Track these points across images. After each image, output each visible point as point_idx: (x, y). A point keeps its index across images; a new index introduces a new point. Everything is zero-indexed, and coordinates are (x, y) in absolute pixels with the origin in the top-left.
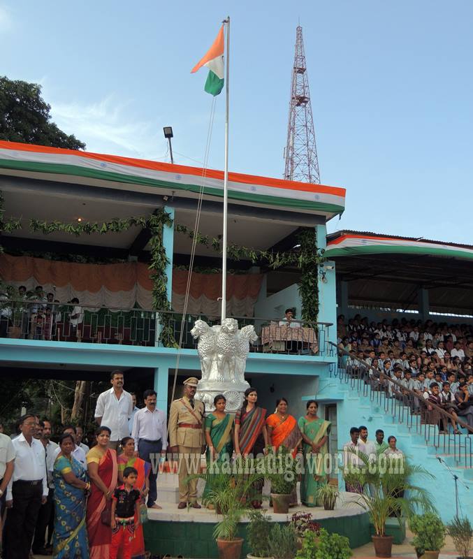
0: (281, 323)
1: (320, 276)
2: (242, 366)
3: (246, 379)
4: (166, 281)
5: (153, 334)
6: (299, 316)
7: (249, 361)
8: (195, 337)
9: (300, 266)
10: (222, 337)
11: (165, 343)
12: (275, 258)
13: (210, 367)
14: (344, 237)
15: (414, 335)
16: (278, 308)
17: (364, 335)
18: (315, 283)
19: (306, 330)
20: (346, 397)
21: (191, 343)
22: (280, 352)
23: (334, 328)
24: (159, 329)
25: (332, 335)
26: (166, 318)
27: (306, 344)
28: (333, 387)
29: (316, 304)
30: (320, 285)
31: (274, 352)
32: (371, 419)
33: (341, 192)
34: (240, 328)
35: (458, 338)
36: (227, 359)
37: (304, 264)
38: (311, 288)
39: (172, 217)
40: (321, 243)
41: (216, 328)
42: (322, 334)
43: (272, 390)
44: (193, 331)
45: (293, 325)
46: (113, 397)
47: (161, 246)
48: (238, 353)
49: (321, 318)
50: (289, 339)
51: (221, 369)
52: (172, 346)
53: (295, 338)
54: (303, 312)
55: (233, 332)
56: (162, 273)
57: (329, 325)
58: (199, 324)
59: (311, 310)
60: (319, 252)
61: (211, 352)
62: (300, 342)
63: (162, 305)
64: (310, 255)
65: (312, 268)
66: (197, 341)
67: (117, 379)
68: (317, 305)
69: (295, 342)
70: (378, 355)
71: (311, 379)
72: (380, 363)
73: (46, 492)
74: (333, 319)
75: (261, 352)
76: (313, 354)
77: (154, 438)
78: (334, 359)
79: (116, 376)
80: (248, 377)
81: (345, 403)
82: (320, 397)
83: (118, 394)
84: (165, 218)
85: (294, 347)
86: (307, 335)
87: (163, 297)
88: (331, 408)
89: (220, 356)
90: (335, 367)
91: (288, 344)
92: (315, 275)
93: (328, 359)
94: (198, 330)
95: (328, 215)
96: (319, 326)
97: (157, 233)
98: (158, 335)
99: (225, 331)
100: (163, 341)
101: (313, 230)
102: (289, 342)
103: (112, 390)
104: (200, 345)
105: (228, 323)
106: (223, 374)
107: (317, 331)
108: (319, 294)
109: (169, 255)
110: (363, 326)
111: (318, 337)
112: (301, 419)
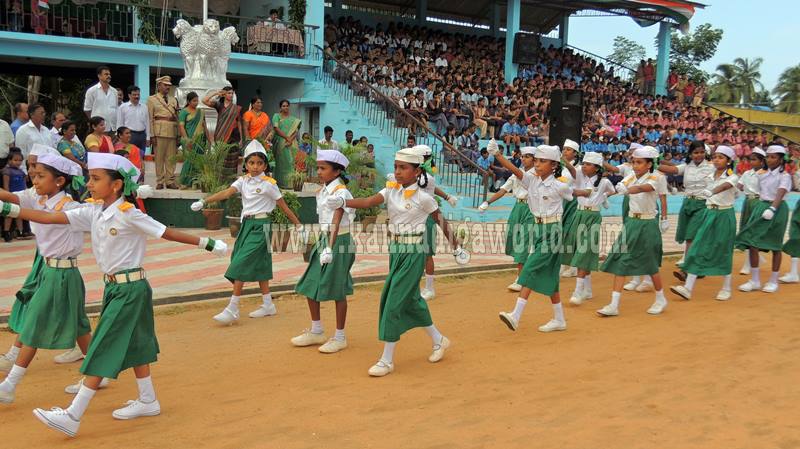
0: (266, 23)
2: (223, 65)
3: (227, 79)
5: (131, 29)
6: (286, 17)
7: (231, 62)
8: (178, 37)
10: (205, 38)
11: (145, 39)
13: (192, 66)
15: (405, 42)
16: (265, 6)
17: (353, 40)
19: (292, 31)
20: (327, 101)
21: (173, 41)
22: (265, 54)
23: (320, 32)
24: (137, 24)
25: (318, 38)
26: (144, 12)
27: (291, 47)
28: (318, 90)
29: (303, 5)
31: (260, 53)
34: (221, 29)
35: (448, 48)
36: (210, 60)
41: (198, 28)
42: (308, 36)
44: (175, 30)
45: (278, 26)
46: (101, 93)
48: (220, 53)
49: (308, 20)
50: (274, 41)
51: (203, 69)
52: (152, 42)
53: (279, 41)
54: (290, 12)
55: (215, 33)
57: (315, 28)
58: (181, 24)
59: (298, 11)
61: (194, 52)
62: (286, 45)
66: (180, 40)
67: (105, 74)
68: (304, 7)
69: (279, 45)
70: (365, 60)
71: (297, 82)
72: (365, 69)
74: (320, 22)
75: (245, 52)
76: (299, 57)
77: (139, 128)
78: (320, 63)
79: (104, 71)
80: (230, 77)
81: (327, 106)
82: (303, 100)
83: (105, 89)
85: (279, 49)
86: (294, 37)
88: (314, 111)
89: (203, 56)
90: (320, 71)
91: (274, 46)
93: (313, 63)
94: (179, 30)
96: (306, 28)
98: (136, 31)
99: (206, 31)
100: (143, 37)
102: (274, 44)
103: (99, 85)
104: (182, 44)
105: (211, 24)
106: (205, 74)
107: (303, 34)
110: (354, 30)
111: (304, 40)
112: (276, 116)
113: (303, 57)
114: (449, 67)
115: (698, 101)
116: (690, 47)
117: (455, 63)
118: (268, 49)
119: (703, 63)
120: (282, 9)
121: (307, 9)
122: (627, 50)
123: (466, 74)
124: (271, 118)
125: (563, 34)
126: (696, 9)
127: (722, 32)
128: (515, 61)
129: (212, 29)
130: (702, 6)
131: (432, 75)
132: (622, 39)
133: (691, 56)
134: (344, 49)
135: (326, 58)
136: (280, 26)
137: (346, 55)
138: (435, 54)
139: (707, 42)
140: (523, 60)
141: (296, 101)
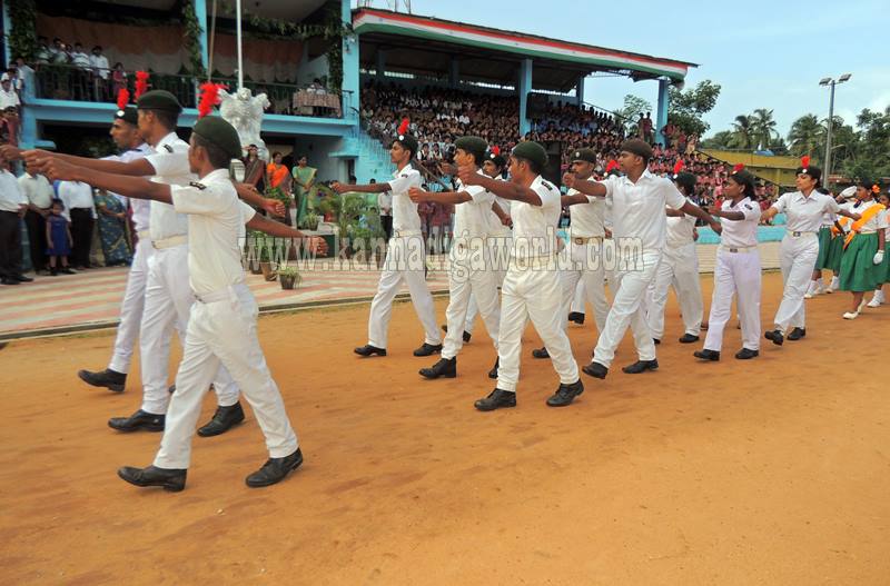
0: (309, 90)
1: (344, 48)
2: (257, 126)
3: (262, 138)
4: (201, 48)
5: (193, 98)
9: (326, 37)
10: (238, 104)
12: (302, 29)
14: (364, 13)
16: (310, 75)
17: (389, 102)
18: (341, 55)
19: (331, 96)
20: (360, 154)
22: (308, 116)
23: (356, 95)
25: (353, 101)
27: (330, 108)
28: (353, 146)
29: (341, 73)
30: (344, 56)
31: (303, 115)
32: (376, 171)
34: (253, 96)
35: (472, 107)
37: (329, 35)
38: (336, 58)
40: (346, 18)
41: (234, 96)
42: (344, 99)
43: (311, 147)
45: (319, 92)
47: (194, 15)
48: (254, 116)
49: (345, 86)
50: (315, 105)
53: (320, 105)
54: (330, 80)
55: (248, 100)
56: (197, 41)
57: (351, 92)
58: (221, 93)
59: (337, 78)
60: (344, 25)
62: (325, 108)
63: (200, 71)
64: (335, 28)
65: (337, 41)
68: (342, 75)
69: (320, 108)
71: (338, 138)
72: (393, 126)
73: (95, 216)
74: (356, 87)
75: (292, 114)
76: (337, 118)
78: (356, 123)
80: (263, 135)
81: (360, 159)
82: (342, 154)
85: (320, 111)
86: (332, 101)
87: (199, 63)
88: (350, 162)
90: (356, 129)
91: (315, 108)
92: (340, 47)
93: (349, 122)
94: (220, 97)
96: (344, 93)
98: (197, 99)
99: (240, 98)
104: (222, 109)
105: (242, 91)
107: (341, 98)
108: (344, 66)
109: (203, 23)
111: (341, 103)
112: (294, 169)
113: (340, 118)
114: (471, 122)
115: (691, 148)
116: (693, 101)
117: (476, 120)
118: (311, 111)
119: (704, 114)
120: (325, 77)
121: (344, 77)
122: (636, 106)
123: (483, 128)
124: (290, 170)
125: (579, 93)
126: (689, 68)
127: (720, 87)
128: (528, 117)
129: (244, 96)
130: (696, 66)
131: (454, 131)
132: (630, 96)
133: (694, 109)
134: (379, 110)
135: (362, 119)
136: (321, 92)
137: (380, 115)
138: (458, 114)
139: (706, 97)
141: (336, 154)
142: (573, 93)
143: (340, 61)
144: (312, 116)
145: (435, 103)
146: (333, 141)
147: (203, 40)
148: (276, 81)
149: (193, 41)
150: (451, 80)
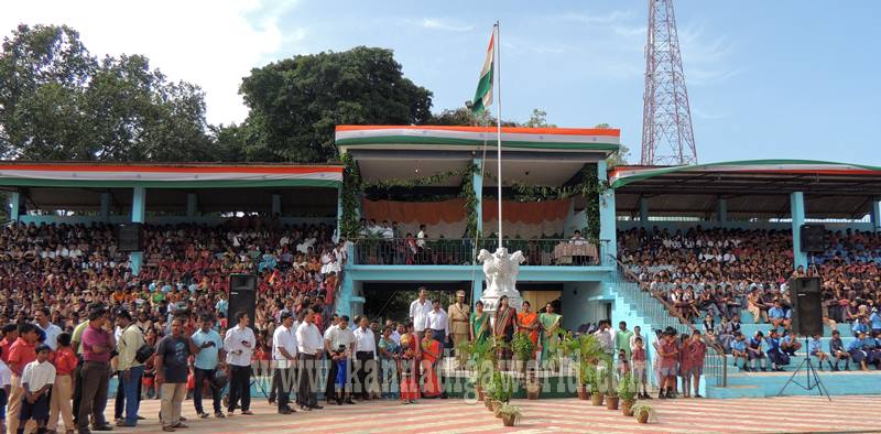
0: (570, 242)
1: (601, 202)
4: (477, 215)
9: (584, 195)
10: (497, 260)
12: (562, 191)
13: (491, 280)
18: (598, 208)
20: (617, 298)
22: (568, 265)
23: (613, 244)
25: (610, 247)
27: (588, 257)
28: (610, 291)
29: (598, 225)
30: (601, 209)
31: (563, 265)
33: (616, 133)
36: (502, 276)
37: (586, 193)
38: (594, 212)
39: (479, 167)
40: (602, 176)
41: (495, 254)
42: (602, 247)
44: (480, 256)
47: (472, 189)
48: (510, 270)
49: (602, 236)
50: (574, 254)
51: (498, 283)
53: (579, 254)
54: (589, 231)
55: (505, 257)
56: (473, 210)
57: (608, 241)
58: (484, 252)
59: (595, 231)
60: (600, 182)
61: (491, 271)
62: (583, 256)
64: (592, 186)
65: (595, 197)
67: (423, 292)
69: (579, 257)
71: (596, 284)
74: (613, 236)
75: (553, 264)
76: (595, 265)
78: (613, 268)
82: (600, 298)
83: (423, 302)
84: (474, 168)
85: (579, 260)
86: (591, 251)
88: (609, 305)
89: (497, 274)
90: (615, 275)
91: (574, 257)
92: (597, 202)
93: (607, 268)
95: (608, 152)
96: (601, 242)
97: (469, 181)
99: (499, 257)
101: (596, 164)
103: (419, 299)
104: (484, 265)
105: (503, 250)
106: (500, 285)
107: (598, 247)
108: (601, 218)
109: (479, 195)
111: (599, 252)
113: (599, 264)
118: (570, 261)
120: (585, 228)
121: (601, 227)
125: (875, 218)
128: (802, 250)
129: (503, 254)
134: (639, 254)
136: (578, 242)
138: (724, 252)
140: (811, 248)
141: (593, 299)
142: (867, 218)
143: (597, 214)
144: (571, 265)
145: (699, 243)
146: (592, 286)
147: (479, 209)
148: (543, 236)
149: (472, 210)
150: (719, 220)
